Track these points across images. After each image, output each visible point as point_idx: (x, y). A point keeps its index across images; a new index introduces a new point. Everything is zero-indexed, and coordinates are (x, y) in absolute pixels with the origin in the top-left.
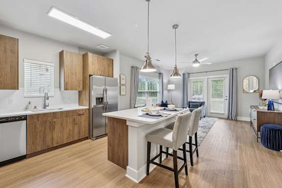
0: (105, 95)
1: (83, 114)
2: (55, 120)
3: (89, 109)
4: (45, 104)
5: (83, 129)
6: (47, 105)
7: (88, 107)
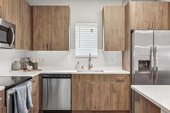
0: (153, 58)
1: (123, 81)
2: (93, 82)
3: (130, 75)
4: (90, 65)
5: (122, 100)
6: (91, 66)
7: (129, 73)
